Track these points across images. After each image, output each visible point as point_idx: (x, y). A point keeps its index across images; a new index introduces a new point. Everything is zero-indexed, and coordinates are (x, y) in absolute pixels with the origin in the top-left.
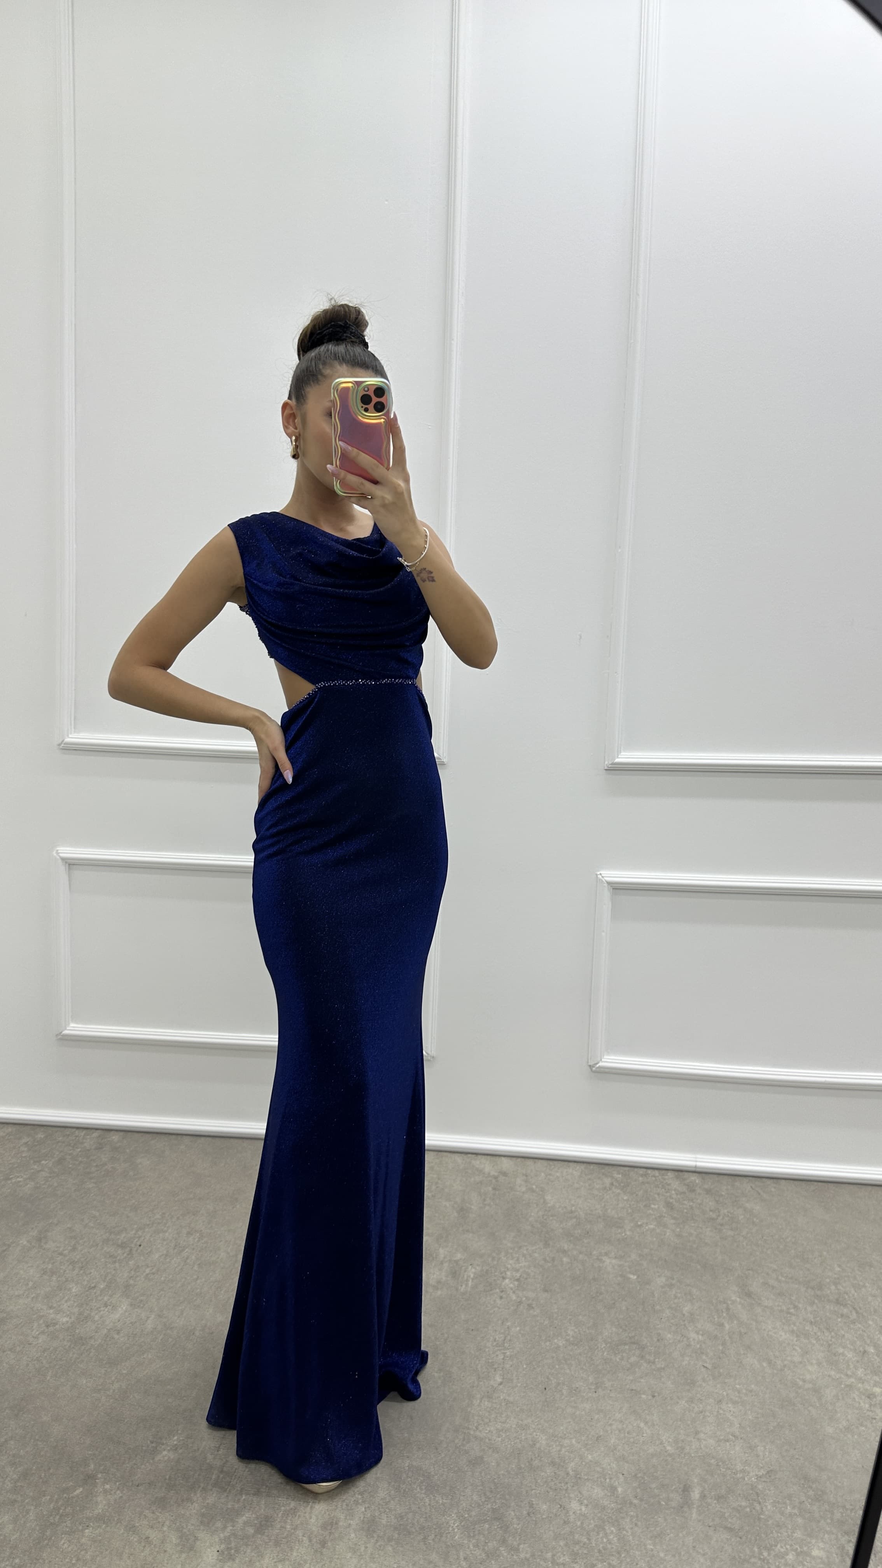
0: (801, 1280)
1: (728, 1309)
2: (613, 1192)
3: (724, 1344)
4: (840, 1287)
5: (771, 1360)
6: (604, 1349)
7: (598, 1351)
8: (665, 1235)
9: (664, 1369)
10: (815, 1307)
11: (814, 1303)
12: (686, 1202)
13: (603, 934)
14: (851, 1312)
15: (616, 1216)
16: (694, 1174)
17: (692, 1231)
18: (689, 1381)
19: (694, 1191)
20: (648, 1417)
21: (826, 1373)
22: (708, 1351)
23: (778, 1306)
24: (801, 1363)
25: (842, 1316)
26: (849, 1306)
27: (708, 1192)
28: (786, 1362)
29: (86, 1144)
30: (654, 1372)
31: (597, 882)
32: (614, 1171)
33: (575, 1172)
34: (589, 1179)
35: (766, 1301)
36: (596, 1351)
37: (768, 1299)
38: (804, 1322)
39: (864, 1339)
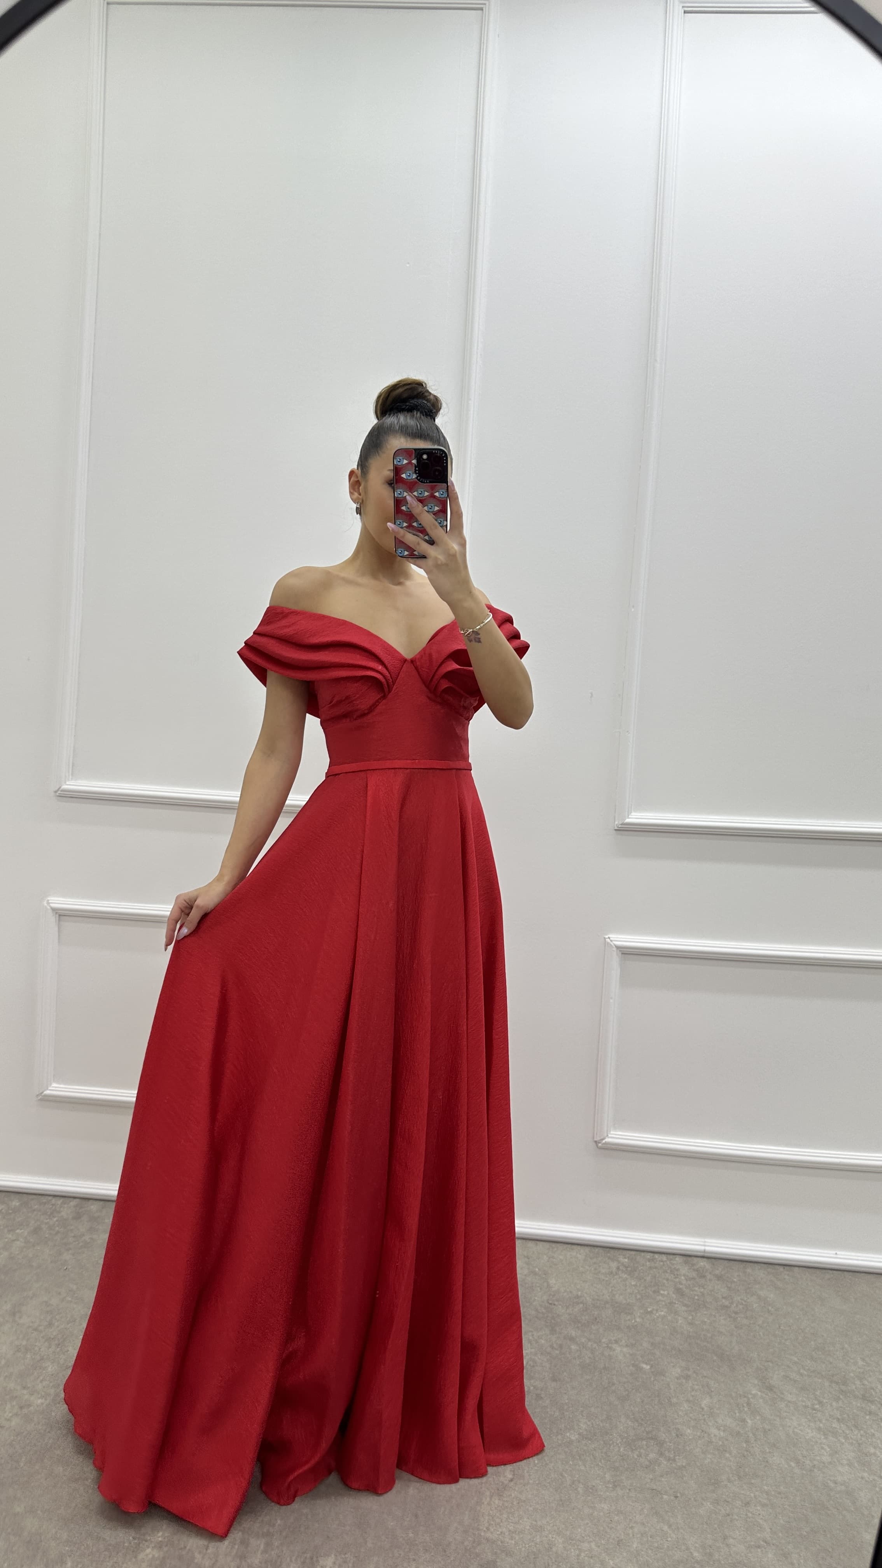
0: (823, 1373)
1: (749, 1404)
2: (620, 1277)
3: (747, 1441)
6: (620, 1445)
7: (614, 1446)
8: (677, 1322)
10: (840, 1402)
12: (697, 1289)
13: (611, 1001)
15: (625, 1302)
16: (705, 1259)
17: (706, 1320)
18: (713, 1481)
19: (704, 1277)
20: (672, 1519)
22: (732, 1448)
23: (803, 1401)
27: (719, 1278)
29: (63, 1214)
31: (605, 946)
32: (619, 1255)
33: (578, 1255)
34: (595, 1263)
35: (789, 1395)
36: (612, 1446)
37: (790, 1394)
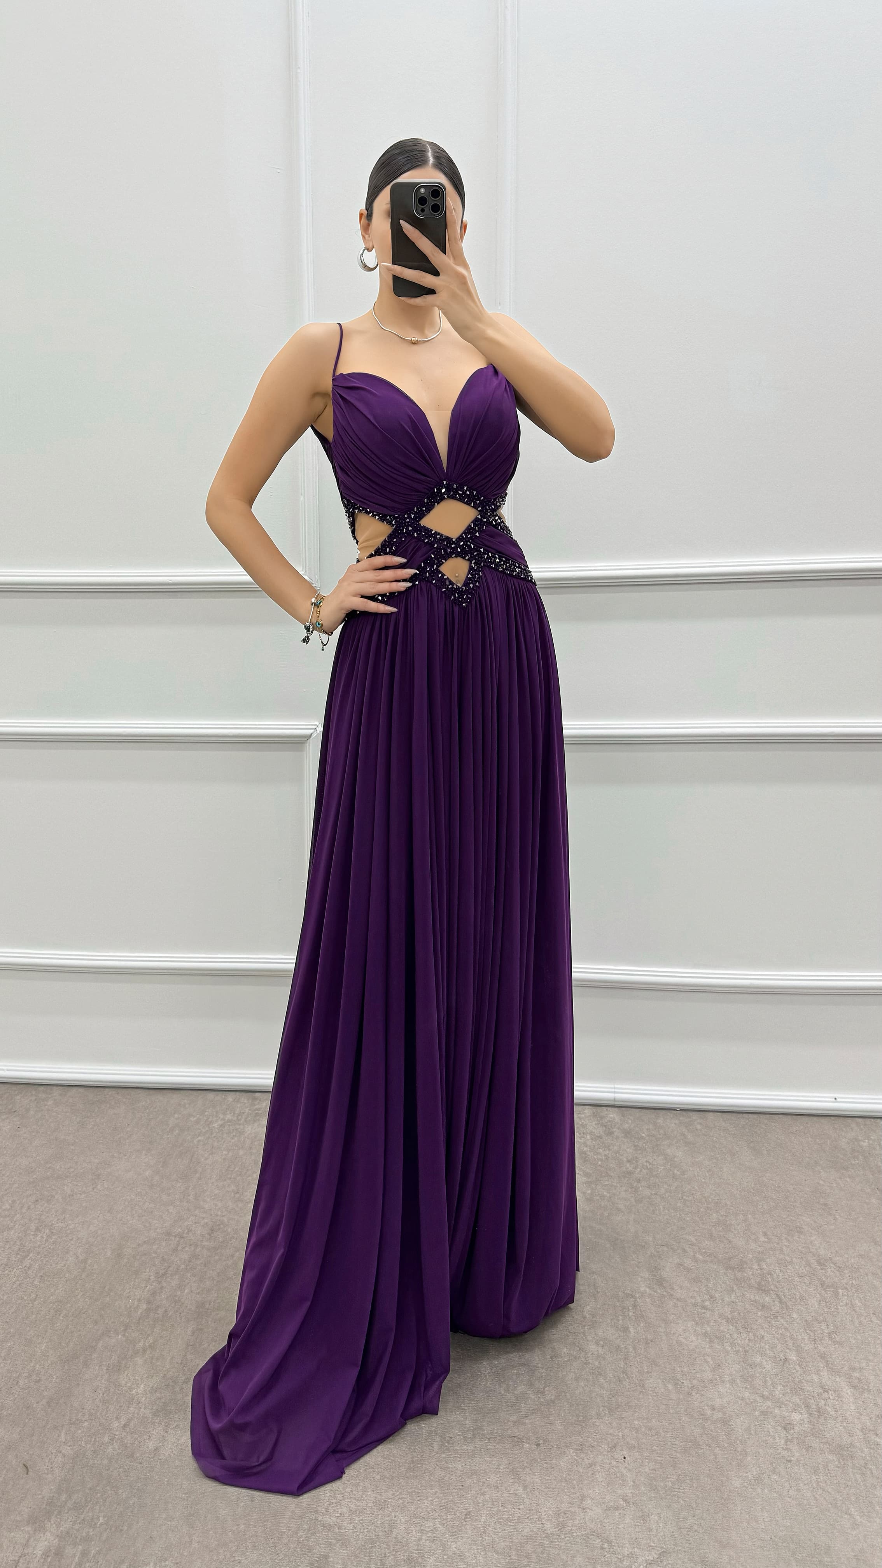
4: (765, 1267)
5: (678, 1380)
9: (553, 1402)
11: (733, 1290)
14: (774, 1301)
21: (739, 1394)
24: (711, 1381)
25: (763, 1306)
26: (772, 1292)
28: (695, 1382)
30: (542, 1407)
38: (719, 1320)
39: (786, 1341)
